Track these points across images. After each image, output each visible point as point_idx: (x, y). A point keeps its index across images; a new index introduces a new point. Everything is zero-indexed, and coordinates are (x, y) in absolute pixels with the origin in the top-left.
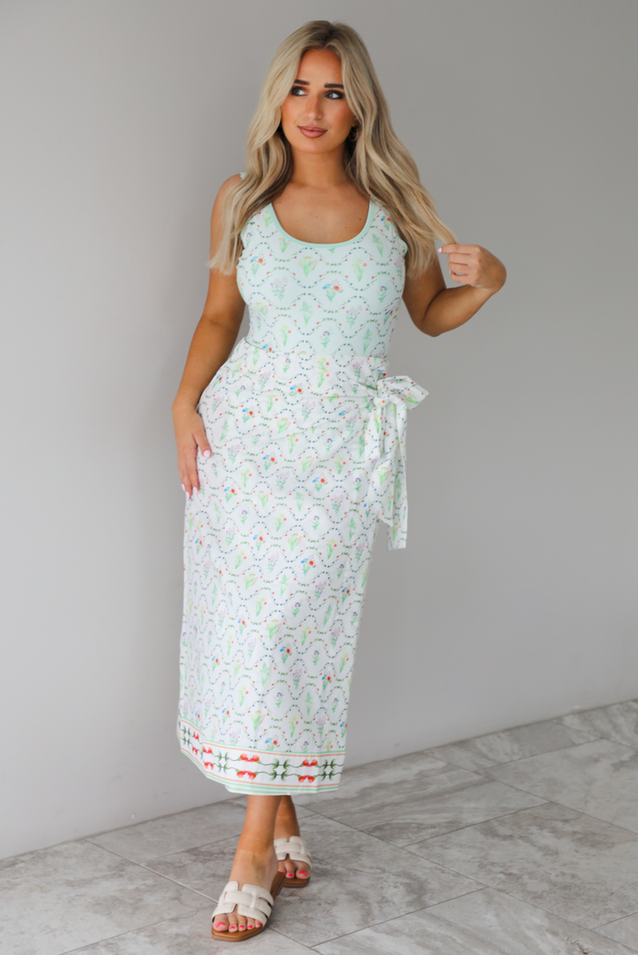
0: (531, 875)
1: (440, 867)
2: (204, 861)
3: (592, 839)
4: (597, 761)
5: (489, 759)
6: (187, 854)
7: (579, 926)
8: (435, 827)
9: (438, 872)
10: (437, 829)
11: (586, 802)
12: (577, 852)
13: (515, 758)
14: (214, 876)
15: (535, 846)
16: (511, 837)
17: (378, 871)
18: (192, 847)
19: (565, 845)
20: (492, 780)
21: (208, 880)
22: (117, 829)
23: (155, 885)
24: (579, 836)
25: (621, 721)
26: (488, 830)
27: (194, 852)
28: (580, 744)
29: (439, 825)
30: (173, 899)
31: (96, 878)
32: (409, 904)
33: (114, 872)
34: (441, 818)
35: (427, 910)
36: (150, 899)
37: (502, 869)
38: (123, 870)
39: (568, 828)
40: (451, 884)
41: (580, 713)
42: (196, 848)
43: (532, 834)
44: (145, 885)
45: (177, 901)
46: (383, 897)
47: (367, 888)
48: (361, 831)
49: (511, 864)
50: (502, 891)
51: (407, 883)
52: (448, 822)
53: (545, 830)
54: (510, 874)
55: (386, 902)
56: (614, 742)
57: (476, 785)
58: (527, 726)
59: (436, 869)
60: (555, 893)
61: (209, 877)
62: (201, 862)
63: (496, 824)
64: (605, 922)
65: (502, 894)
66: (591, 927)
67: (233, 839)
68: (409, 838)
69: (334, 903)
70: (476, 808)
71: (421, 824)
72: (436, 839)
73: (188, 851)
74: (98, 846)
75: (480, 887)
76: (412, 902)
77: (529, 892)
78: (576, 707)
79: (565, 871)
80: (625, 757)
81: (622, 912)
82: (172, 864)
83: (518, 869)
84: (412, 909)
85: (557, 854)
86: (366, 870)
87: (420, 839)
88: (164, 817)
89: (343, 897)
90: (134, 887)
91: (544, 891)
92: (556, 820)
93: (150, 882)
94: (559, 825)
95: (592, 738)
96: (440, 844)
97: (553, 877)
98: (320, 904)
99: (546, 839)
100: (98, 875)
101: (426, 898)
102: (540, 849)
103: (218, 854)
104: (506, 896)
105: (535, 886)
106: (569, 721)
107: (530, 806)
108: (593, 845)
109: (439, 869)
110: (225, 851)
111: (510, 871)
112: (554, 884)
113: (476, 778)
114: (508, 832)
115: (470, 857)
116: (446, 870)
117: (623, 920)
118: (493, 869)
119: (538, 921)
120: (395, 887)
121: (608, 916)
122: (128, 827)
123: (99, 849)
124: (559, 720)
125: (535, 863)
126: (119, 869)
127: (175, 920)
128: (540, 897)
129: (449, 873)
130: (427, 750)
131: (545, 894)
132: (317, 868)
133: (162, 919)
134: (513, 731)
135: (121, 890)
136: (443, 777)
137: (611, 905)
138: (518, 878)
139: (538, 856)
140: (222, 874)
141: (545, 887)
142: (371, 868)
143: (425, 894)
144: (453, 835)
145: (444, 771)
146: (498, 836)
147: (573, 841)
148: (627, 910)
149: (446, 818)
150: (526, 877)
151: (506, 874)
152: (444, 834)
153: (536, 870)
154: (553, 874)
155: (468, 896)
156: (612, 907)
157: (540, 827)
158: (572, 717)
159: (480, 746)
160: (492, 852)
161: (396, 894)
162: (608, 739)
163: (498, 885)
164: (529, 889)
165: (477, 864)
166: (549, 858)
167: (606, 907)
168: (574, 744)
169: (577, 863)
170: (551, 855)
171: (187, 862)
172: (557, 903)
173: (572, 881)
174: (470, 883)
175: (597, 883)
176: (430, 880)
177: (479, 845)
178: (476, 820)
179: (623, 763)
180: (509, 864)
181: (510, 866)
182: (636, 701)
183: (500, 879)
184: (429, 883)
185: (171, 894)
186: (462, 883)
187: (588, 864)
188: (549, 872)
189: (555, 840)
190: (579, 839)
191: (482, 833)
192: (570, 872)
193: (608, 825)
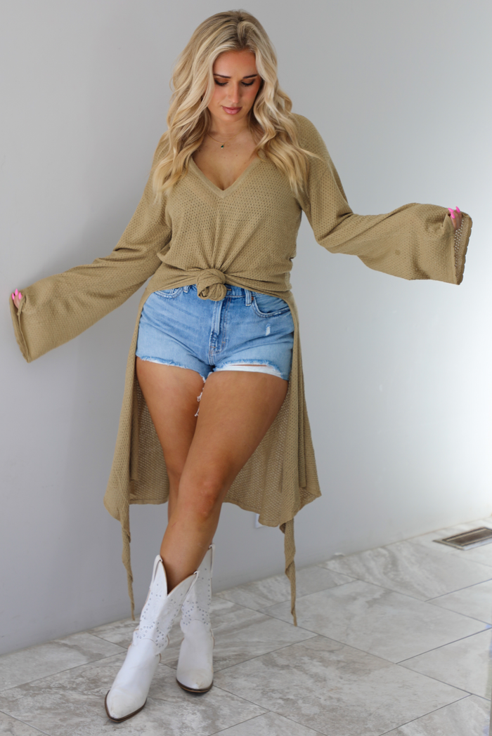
0: (305, 700)
1: (230, 695)
2: (34, 696)
3: (354, 666)
4: (355, 599)
5: (268, 599)
6: (19, 689)
8: (225, 660)
9: (228, 699)
10: (228, 661)
11: (348, 635)
12: (341, 678)
14: (41, 708)
15: (307, 674)
16: (288, 666)
17: (178, 699)
18: (24, 683)
19: (331, 673)
20: (270, 617)
21: (36, 712)
24: (343, 664)
25: (372, 564)
26: (269, 661)
27: (25, 687)
28: (341, 585)
29: (229, 657)
30: (6, 731)
32: (205, 729)
34: (231, 652)
37: (281, 695)
39: (334, 658)
40: (239, 710)
41: (341, 557)
42: (27, 684)
43: (305, 663)
45: (9, 733)
46: (183, 723)
47: (170, 715)
48: (166, 665)
49: (288, 691)
50: (281, 715)
51: (203, 710)
52: (236, 655)
53: (315, 660)
54: (288, 699)
55: (186, 727)
56: (368, 582)
57: (259, 622)
59: (227, 696)
60: (324, 715)
61: (37, 710)
62: (31, 696)
63: (275, 655)
65: (282, 717)
67: (58, 675)
69: (142, 730)
70: (259, 642)
72: (226, 670)
73: (20, 687)
75: (263, 712)
76: (207, 727)
77: (303, 715)
78: (337, 554)
79: (331, 695)
80: (377, 595)
81: (379, 730)
82: (6, 699)
83: (294, 695)
84: (207, 734)
85: (325, 680)
86: (170, 699)
89: (149, 724)
91: (315, 714)
92: (323, 650)
94: (326, 655)
95: (351, 580)
96: (230, 674)
97: (322, 701)
98: (130, 732)
99: (316, 668)
101: (219, 723)
102: (312, 676)
103: (45, 688)
104: (285, 719)
105: (307, 709)
106: (331, 565)
107: (303, 639)
108: (354, 672)
109: (230, 697)
110: (52, 686)
111: (287, 697)
112: (323, 707)
113: (258, 615)
114: (286, 663)
115: (255, 685)
116: (236, 697)
118: (274, 695)
120: (193, 714)
124: (323, 563)
125: (307, 689)
128: (313, 719)
129: (238, 700)
131: (316, 717)
136: (232, 615)
137: (370, 725)
138: (294, 702)
139: (310, 683)
140: (48, 706)
141: (316, 710)
142: (174, 697)
143: (218, 719)
144: (240, 667)
145: (232, 610)
146: (277, 666)
147: (337, 669)
149: (235, 651)
150: (300, 702)
151: (284, 700)
152: (233, 665)
153: (308, 695)
154: (323, 698)
155: (253, 720)
156: (371, 726)
157: (311, 657)
158: (333, 561)
159: (261, 588)
160: (273, 680)
161: (194, 720)
162: (363, 580)
163: (278, 709)
164: (303, 712)
165: (260, 691)
166: (319, 684)
167: (366, 727)
168: (336, 585)
169: (341, 688)
170: (320, 681)
171: (19, 697)
172: (326, 724)
173: (337, 704)
174: (255, 709)
175: (358, 706)
176: (222, 707)
177: (262, 674)
178: (260, 652)
179: (375, 601)
180: (286, 691)
181: (287, 693)
182: (384, 547)
183: (279, 704)
184: (221, 710)
185: (4, 726)
186: (248, 709)
187: (350, 689)
188: (319, 696)
189: (323, 668)
190: (343, 667)
191: (264, 664)
192: (336, 696)
193: (365, 654)
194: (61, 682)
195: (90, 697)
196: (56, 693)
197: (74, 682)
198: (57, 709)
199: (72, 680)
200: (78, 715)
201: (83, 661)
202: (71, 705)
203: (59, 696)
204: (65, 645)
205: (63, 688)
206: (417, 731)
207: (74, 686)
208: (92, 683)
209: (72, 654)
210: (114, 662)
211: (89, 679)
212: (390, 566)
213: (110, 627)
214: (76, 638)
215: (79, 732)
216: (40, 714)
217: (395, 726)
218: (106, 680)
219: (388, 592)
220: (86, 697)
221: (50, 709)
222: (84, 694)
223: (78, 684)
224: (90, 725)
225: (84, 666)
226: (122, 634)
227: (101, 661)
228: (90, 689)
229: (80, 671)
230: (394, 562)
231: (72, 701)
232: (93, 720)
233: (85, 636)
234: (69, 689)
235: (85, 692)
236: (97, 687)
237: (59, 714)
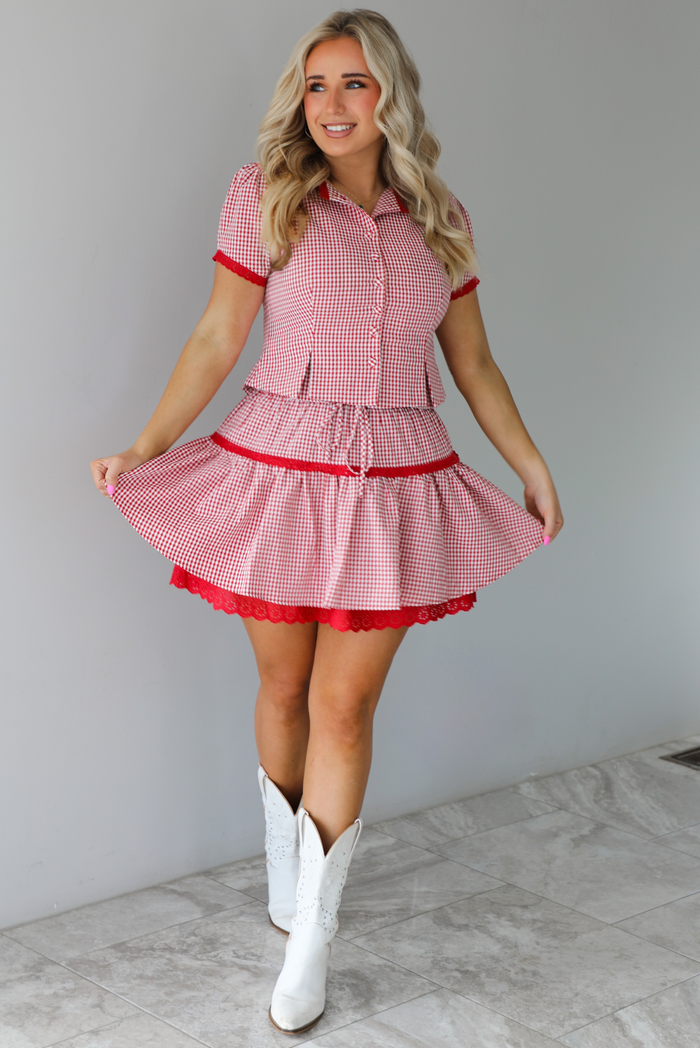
0: (490, 972)
1: (390, 964)
2: (131, 959)
3: (554, 928)
4: (556, 835)
5: (441, 834)
6: (113, 951)
7: (542, 1035)
8: (384, 916)
9: (387, 969)
10: (387, 918)
11: (546, 884)
12: (538, 944)
13: (470, 832)
15: (492, 937)
16: (466, 927)
18: (119, 942)
19: (524, 936)
20: (445, 859)
21: (134, 982)
22: (37, 921)
23: (75, 990)
24: (540, 925)
25: (579, 789)
26: (441, 918)
27: (120, 947)
28: (537, 816)
29: (389, 912)
30: (94, 1006)
31: (11, 981)
32: (356, 1010)
33: (31, 973)
34: (391, 904)
35: (376, 1017)
36: (69, 1007)
37: (457, 966)
38: (41, 971)
39: (528, 915)
40: (402, 985)
41: (537, 779)
42: (123, 943)
43: (489, 923)
44: (64, 988)
45: (99, 1009)
49: (467, 960)
50: (457, 993)
51: (353, 984)
52: (398, 910)
53: (503, 918)
54: (467, 972)
56: (573, 813)
57: (429, 864)
58: (481, 795)
59: (386, 966)
60: (515, 994)
61: (135, 979)
62: (127, 960)
63: (450, 911)
64: (570, 1029)
65: (458, 996)
66: (555, 1036)
67: (164, 932)
68: (356, 929)
70: (429, 892)
71: (369, 912)
72: (385, 929)
73: (114, 947)
74: (15, 940)
75: (434, 988)
76: (358, 1008)
77: (487, 994)
78: (533, 774)
79: (525, 967)
80: (585, 831)
81: (588, 1017)
82: (95, 963)
83: (475, 966)
84: (359, 1017)
85: (516, 946)
87: (368, 930)
88: (90, 905)
90: (52, 991)
91: (504, 993)
92: (514, 905)
93: (70, 985)
95: (550, 809)
96: (389, 935)
97: (512, 975)
98: (257, 1012)
99: (505, 929)
100: (13, 976)
101: (375, 1003)
102: (498, 940)
103: (147, 950)
104: (462, 999)
105: (493, 985)
106: (525, 789)
107: (487, 889)
108: (554, 936)
109: (389, 967)
110: (155, 946)
111: (466, 968)
112: (514, 984)
113: (428, 856)
114: (463, 921)
115: (423, 951)
116: (397, 967)
117: (590, 1026)
118: (447, 965)
119: (497, 1030)
120: (340, 989)
121: (574, 1022)
122: (50, 917)
123: (16, 945)
124: (515, 787)
125: (493, 957)
126: (35, 971)
127: (95, 1032)
128: (499, 999)
129: (400, 971)
130: (377, 823)
131: (504, 996)
132: (256, 967)
133: (82, 1032)
134: (467, 801)
135: (36, 996)
136: (393, 855)
137: (576, 1009)
138: (475, 976)
139: (496, 949)
140: (150, 974)
141: (504, 986)
143: (374, 997)
144: (404, 925)
145: (393, 848)
146: (452, 925)
147: (532, 931)
148: (594, 1015)
149: (396, 905)
150: (483, 975)
151: (461, 972)
152: (394, 924)
153: (494, 966)
154: (513, 971)
155: (420, 999)
156: (577, 1011)
157: (498, 914)
158: (528, 784)
159: (432, 819)
160: (446, 945)
161: (341, 998)
162: (566, 810)
163: (453, 985)
164: (487, 989)
165: (430, 960)
166: (509, 951)
167: (571, 1011)
168: (531, 816)
169: (538, 958)
170: (509, 948)
171: (113, 960)
172: (518, 1007)
173: (533, 979)
174: (423, 984)
175: (560, 982)
176: (379, 980)
177: (432, 936)
178: (429, 907)
179: (583, 838)
180: (465, 959)
181: (465, 962)
182: (594, 766)
183: (455, 977)
184: (378, 984)
185: (93, 1000)
186: (414, 984)
187: (550, 959)
188: (509, 968)
189: (514, 929)
190: (540, 929)
191: (435, 922)
192: (532, 968)
193: (570, 911)
194: (167, 942)
195: (206, 963)
196: (161, 956)
197: (184, 942)
198: (162, 978)
199: (182, 939)
200: (189, 988)
201: (197, 913)
202: (179, 973)
203: (164, 961)
204: (174, 892)
205: (170, 949)
206: (640, 1018)
207: (185, 948)
208: (208, 944)
209: (182, 904)
210: (238, 916)
211: (203, 939)
212: (603, 791)
213: (233, 868)
214: (188, 882)
215: (191, 1012)
216: (139, 985)
217: (609, 1010)
218: (226, 940)
219: (600, 827)
220: (199, 963)
221: (152, 978)
222: (197, 959)
223: (189, 945)
224: (204, 1001)
225: (199, 921)
226: (248, 878)
227: (221, 914)
228: (205, 952)
229: (193, 928)
230: (608, 785)
231: (182, 967)
232: (208, 995)
233: (199, 879)
234: (178, 952)
235: (199, 956)
236: (214, 949)
237: (165, 985)
